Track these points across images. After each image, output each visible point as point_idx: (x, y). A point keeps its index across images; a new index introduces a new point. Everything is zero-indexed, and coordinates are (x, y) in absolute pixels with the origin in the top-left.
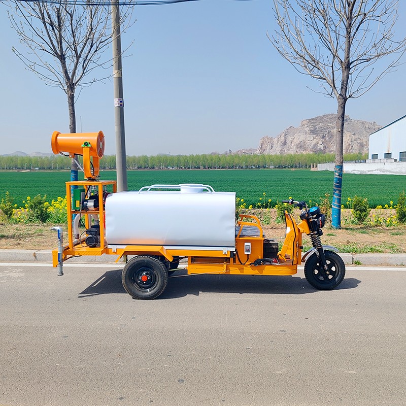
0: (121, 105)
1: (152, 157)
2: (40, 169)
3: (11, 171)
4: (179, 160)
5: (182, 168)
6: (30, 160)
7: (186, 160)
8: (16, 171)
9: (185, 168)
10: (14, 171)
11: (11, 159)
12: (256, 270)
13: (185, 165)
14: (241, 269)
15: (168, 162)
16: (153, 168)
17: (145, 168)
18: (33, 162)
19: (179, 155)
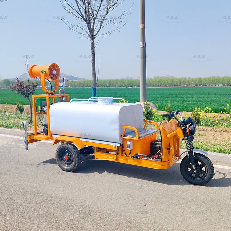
0: (144, 46)
1: (205, 78)
2: (137, 86)
3: (122, 88)
4: (223, 80)
5: (225, 85)
6: (132, 82)
7: (229, 80)
8: (125, 88)
9: (228, 85)
10: (124, 87)
11: (123, 81)
12: (136, 162)
13: (227, 83)
14: (126, 160)
15: (216, 81)
16: (205, 85)
17: (199, 85)
18: (134, 83)
19: (224, 77)
